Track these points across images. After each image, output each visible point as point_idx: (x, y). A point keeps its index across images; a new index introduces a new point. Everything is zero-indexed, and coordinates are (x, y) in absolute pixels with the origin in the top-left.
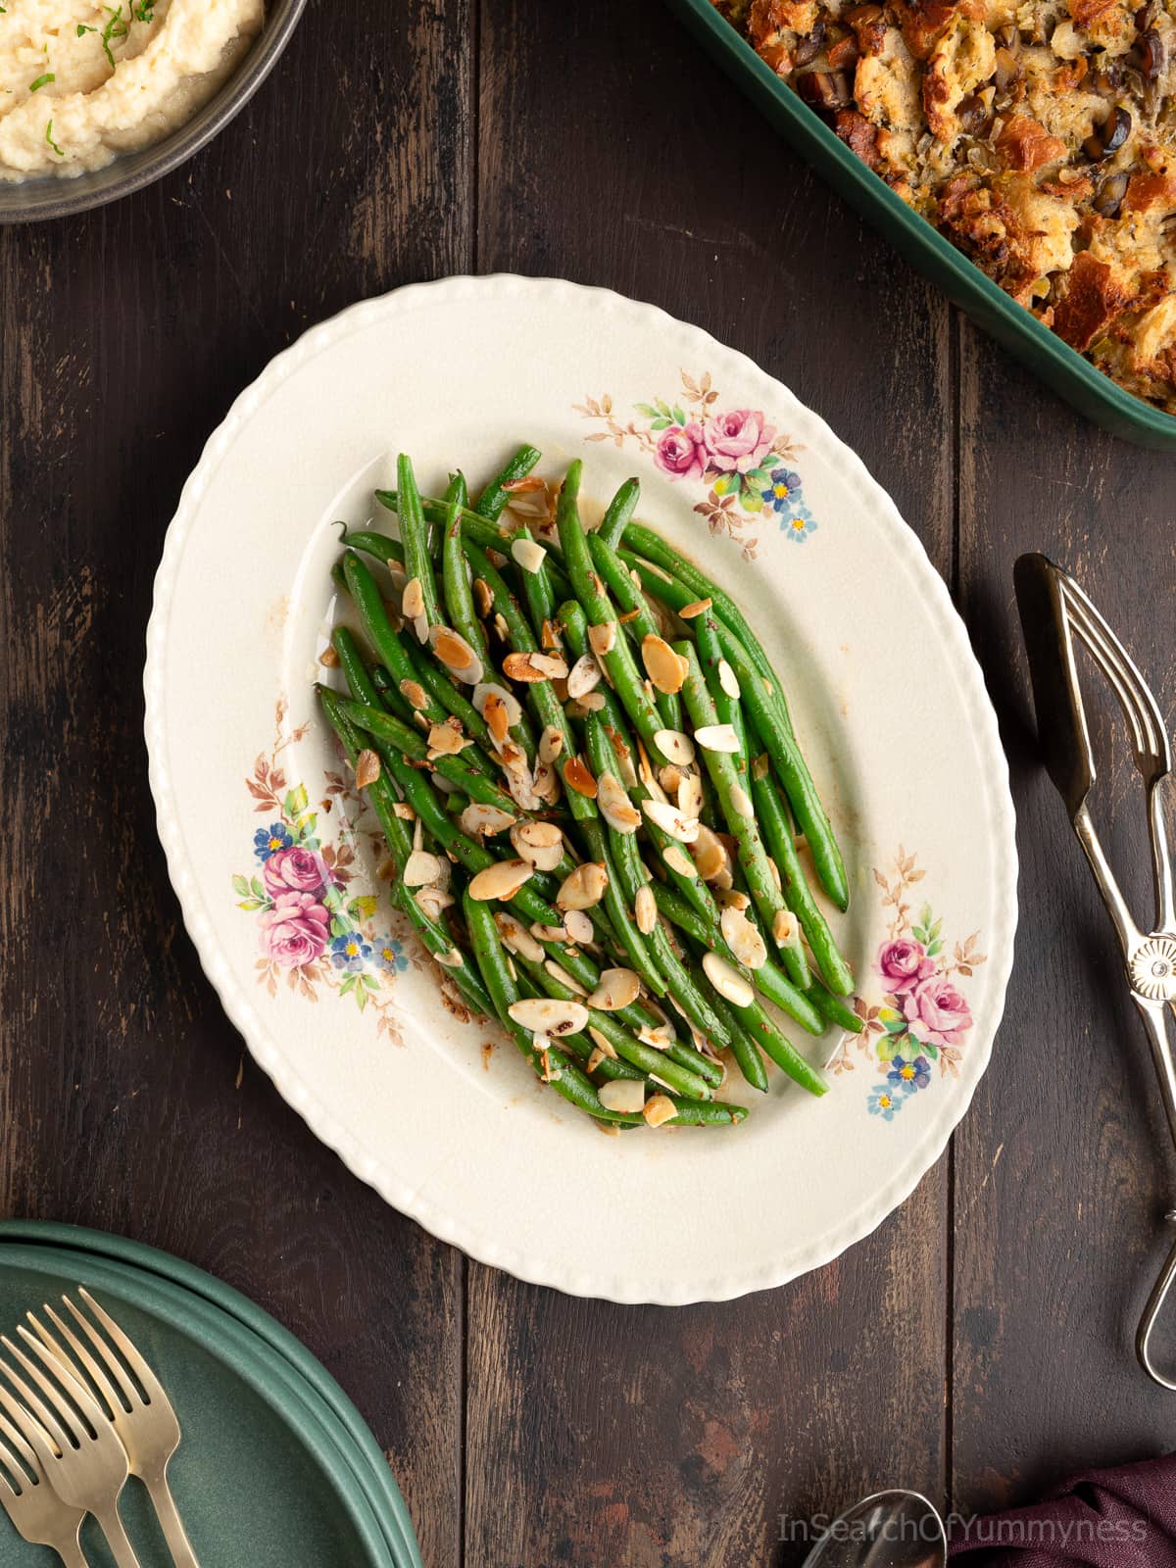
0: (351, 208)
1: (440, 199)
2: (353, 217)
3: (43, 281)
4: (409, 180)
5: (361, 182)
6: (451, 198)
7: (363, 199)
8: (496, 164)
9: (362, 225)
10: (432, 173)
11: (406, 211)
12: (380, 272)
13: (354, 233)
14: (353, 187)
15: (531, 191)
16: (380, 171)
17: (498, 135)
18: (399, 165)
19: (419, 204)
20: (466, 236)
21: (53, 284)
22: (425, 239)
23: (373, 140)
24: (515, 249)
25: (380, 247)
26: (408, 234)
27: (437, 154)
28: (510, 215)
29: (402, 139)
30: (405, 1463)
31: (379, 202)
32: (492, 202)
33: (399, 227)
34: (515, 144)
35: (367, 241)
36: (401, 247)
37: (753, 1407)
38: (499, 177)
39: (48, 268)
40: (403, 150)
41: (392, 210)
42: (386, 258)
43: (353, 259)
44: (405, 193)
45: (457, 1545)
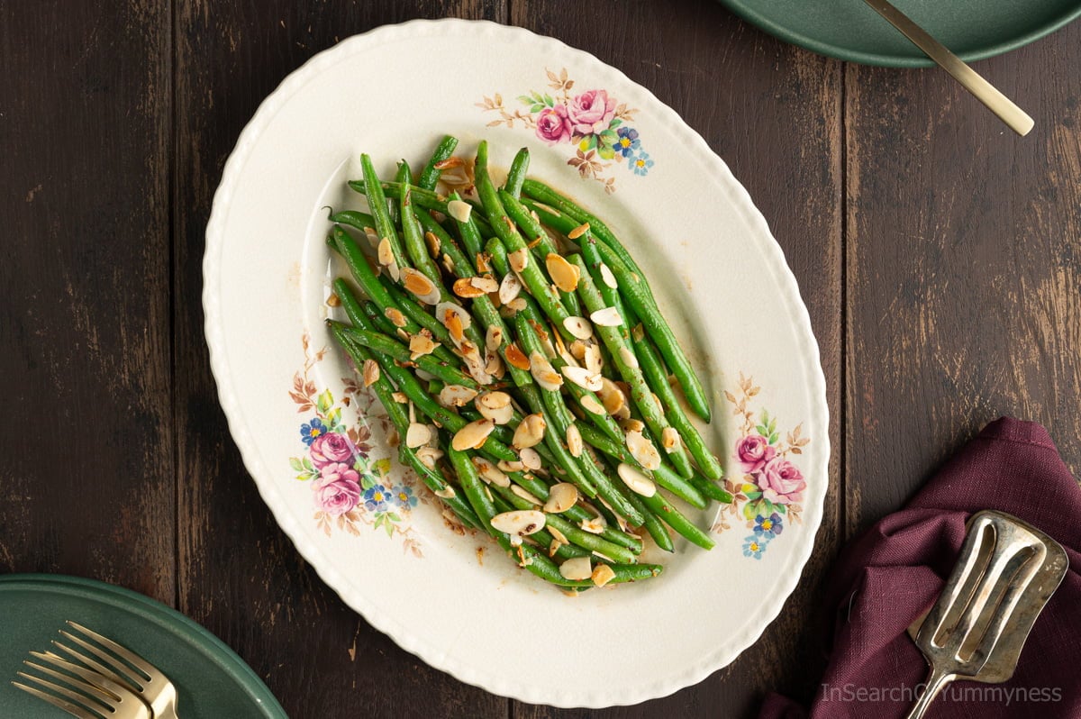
3: (208, 101)
27: (482, 11)
39: (210, 92)
40: (458, 8)
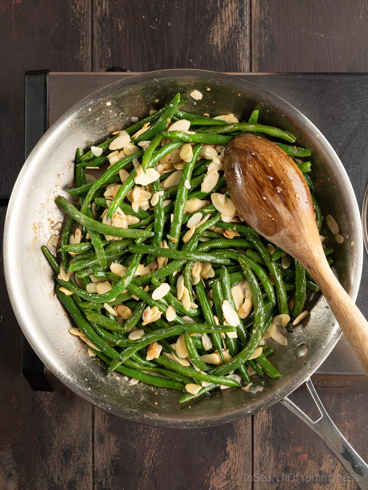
0: (210, 29)
1: (239, 25)
2: (210, 32)
4: (229, 19)
5: (213, 20)
6: (243, 24)
7: (214, 25)
8: (258, 13)
9: (213, 34)
10: (236, 16)
11: (228, 29)
12: (220, 49)
13: (211, 37)
14: (211, 21)
15: (269, 22)
16: (219, 16)
17: (258, 4)
18: (225, 14)
19: (232, 27)
20: (248, 37)
21: (112, 55)
22: (235, 38)
23: (217, 6)
24: (264, 41)
25: (219, 41)
26: (229, 37)
28: (262, 30)
29: (226, 5)
30: (234, 442)
31: (219, 26)
32: (256, 26)
33: (226, 35)
34: (264, 7)
35: (215, 39)
36: (227, 41)
37: (348, 422)
38: (259, 17)
41: (223, 29)
42: (222, 44)
43: (211, 45)
44: (228, 23)
45: (251, 469)
